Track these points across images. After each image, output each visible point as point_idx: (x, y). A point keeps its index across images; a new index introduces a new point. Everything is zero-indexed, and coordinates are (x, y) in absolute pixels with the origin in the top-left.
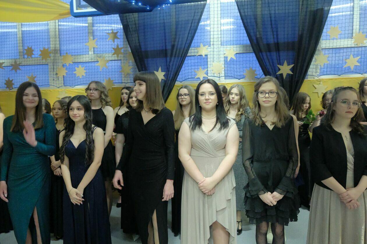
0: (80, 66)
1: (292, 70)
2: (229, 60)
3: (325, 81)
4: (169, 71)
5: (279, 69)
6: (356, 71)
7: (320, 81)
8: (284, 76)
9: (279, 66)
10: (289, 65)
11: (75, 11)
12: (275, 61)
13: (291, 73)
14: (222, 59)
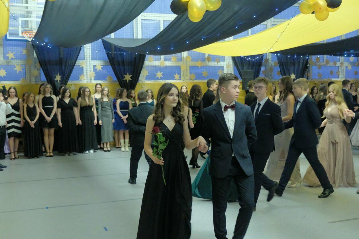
1: (131, 78)
2: (98, 70)
3: (147, 84)
4: (64, 75)
5: (125, 77)
6: (162, 79)
7: (145, 84)
8: (128, 81)
9: (125, 76)
10: (129, 75)
11: (8, 38)
12: (123, 72)
13: (131, 79)
14: (92, 70)
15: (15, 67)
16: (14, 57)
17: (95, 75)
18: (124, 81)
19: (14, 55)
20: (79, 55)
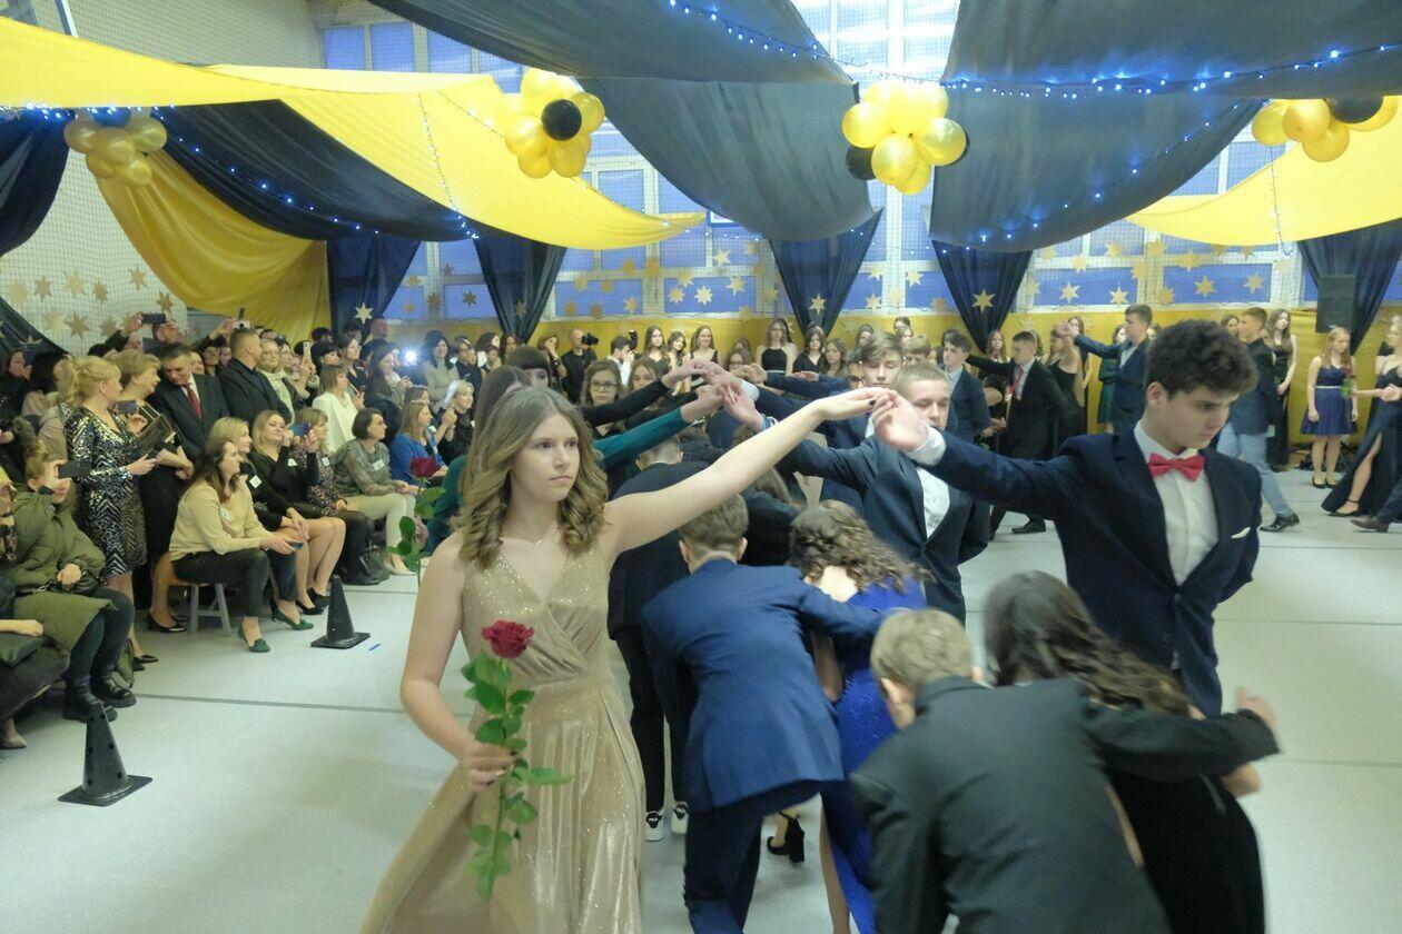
1: (993, 301)
2: (911, 285)
3: (1034, 316)
4: (831, 298)
5: (976, 301)
6: (1075, 302)
7: (1026, 315)
8: (982, 309)
10: (988, 294)
13: (990, 305)
15: (729, 284)
16: (728, 261)
17: (907, 296)
18: (973, 309)
19: (729, 257)
20: (870, 249)
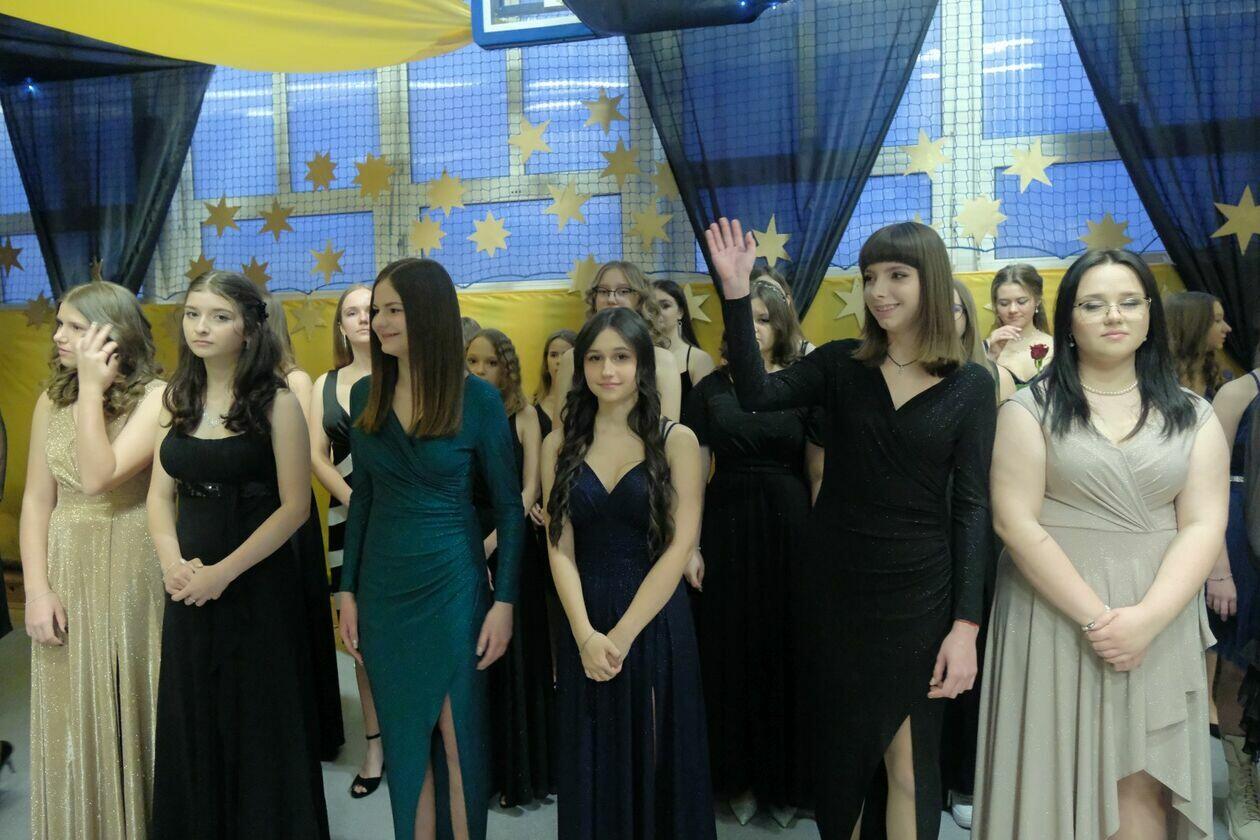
0: (490, 216)
2: (1023, 187)
4: (804, 230)
5: (1223, 220)
8: (1243, 245)
9: (1221, 207)
11: (489, 27)
12: (1206, 189)
14: (987, 187)
17: (1001, 218)
18: (1211, 247)
20: (904, 100)
